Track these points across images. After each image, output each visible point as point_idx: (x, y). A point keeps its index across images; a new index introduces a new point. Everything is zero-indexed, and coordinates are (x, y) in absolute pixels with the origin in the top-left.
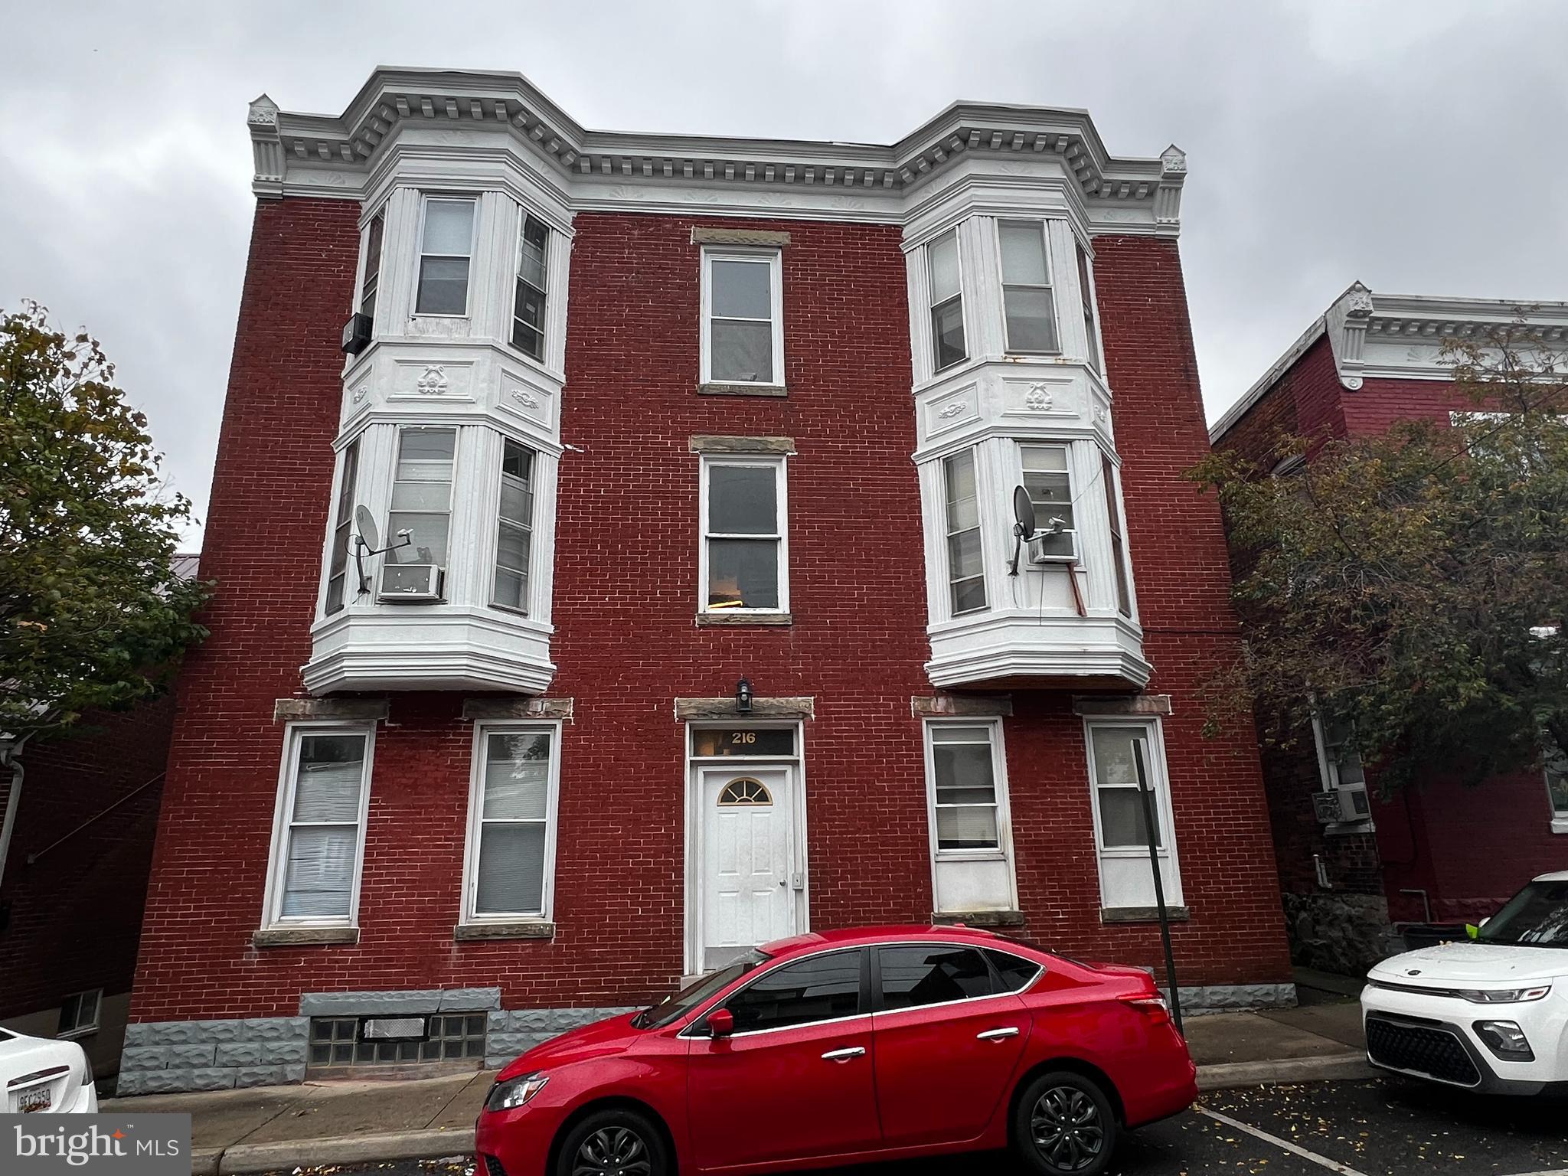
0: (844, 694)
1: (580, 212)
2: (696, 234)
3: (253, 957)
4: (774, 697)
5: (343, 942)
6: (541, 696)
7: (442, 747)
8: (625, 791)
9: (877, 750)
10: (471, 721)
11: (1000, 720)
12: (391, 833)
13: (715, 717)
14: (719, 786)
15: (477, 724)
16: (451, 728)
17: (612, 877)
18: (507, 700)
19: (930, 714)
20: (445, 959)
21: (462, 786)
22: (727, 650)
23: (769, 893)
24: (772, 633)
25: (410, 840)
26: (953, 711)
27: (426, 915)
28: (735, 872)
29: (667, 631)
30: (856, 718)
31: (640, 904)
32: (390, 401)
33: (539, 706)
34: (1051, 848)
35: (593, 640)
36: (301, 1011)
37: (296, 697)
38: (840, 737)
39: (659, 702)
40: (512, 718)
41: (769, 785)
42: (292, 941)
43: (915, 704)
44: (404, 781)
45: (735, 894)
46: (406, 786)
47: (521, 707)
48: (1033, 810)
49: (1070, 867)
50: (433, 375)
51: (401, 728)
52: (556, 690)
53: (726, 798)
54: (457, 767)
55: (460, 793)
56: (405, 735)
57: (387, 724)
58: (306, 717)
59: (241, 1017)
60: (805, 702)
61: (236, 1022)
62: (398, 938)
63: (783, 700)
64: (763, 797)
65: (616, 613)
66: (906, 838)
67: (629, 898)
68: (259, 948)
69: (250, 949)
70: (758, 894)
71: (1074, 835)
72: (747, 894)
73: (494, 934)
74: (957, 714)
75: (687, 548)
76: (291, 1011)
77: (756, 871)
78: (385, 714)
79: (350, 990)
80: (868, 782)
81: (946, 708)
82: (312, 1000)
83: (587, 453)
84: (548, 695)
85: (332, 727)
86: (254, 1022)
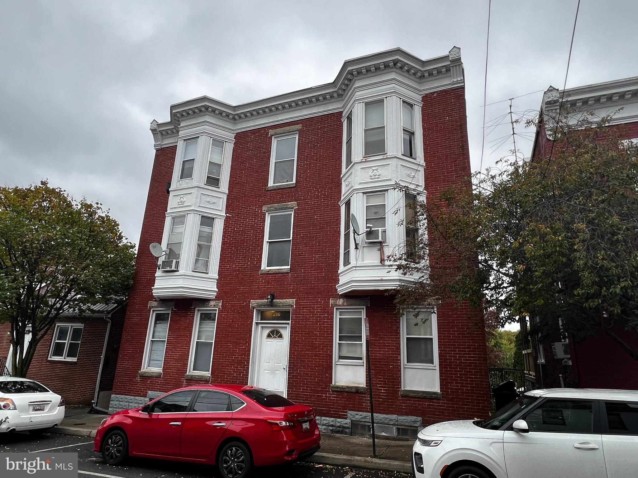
0: (306, 298)
1: (237, 133)
2: (271, 132)
3: (138, 379)
4: (282, 299)
5: (158, 376)
6: (213, 300)
7: (186, 317)
8: (234, 333)
9: (316, 320)
10: (195, 308)
11: (365, 307)
12: (173, 344)
13: (263, 307)
14: (266, 332)
15: (197, 309)
16: (189, 310)
17: (228, 362)
18: (204, 301)
19: (336, 305)
20: (182, 384)
21: (190, 329)
22: (268, 283)
23: (280, 372)
24: (284, 276)
25: (176, 346)
26: (345, 304)
27: (178, 370)
28: (270, 363)
29: (250, 276)
30: (309, 307)
31: (236, 372)
32: (171, 209)
33: (212, 303)
34: (381, 362)
35: (229, 280)
36: (147, 396)
37: (153, 301)
38: (303, 314)
39: (246, 301)
40: (205, 307)
41: (282, 331)
42: (146, 375)
43: (331, 301)
44: (176, 327)
45: (269, 371)
46: (177, 329)
47: (207, 304)
49: (389, 370)
50: (181, 199)
51: (177, 310)
52: (217, 298)
53: (269, 336)
54: (190, 323)
55: (190, 332)
56: (178, 312)
57: (174, 309)
58: (155, 307)
59: (135, 396)
60: (292, 301)
61: (133, 397)
62: (171, 376)
63: (284, 300)
64: (281, 336)
65: (236, 271)
66: (323, 354)
67: (232, 369)
68: (140, 376)
69: (138, 376)
70: (276, 372)
71: (391, 357)
72: (273, 371)
73: (195, 378)
74: (347, 306)
75: (260, 246)
76: (145, 396)
78: (173, 306)
79: (159, 391)
80: (312, 332)
81: (343, 303)
82: (150, 393)
83: (233, 216)
84: (215, 300)
85: (162, 310)
86: (137, 398)
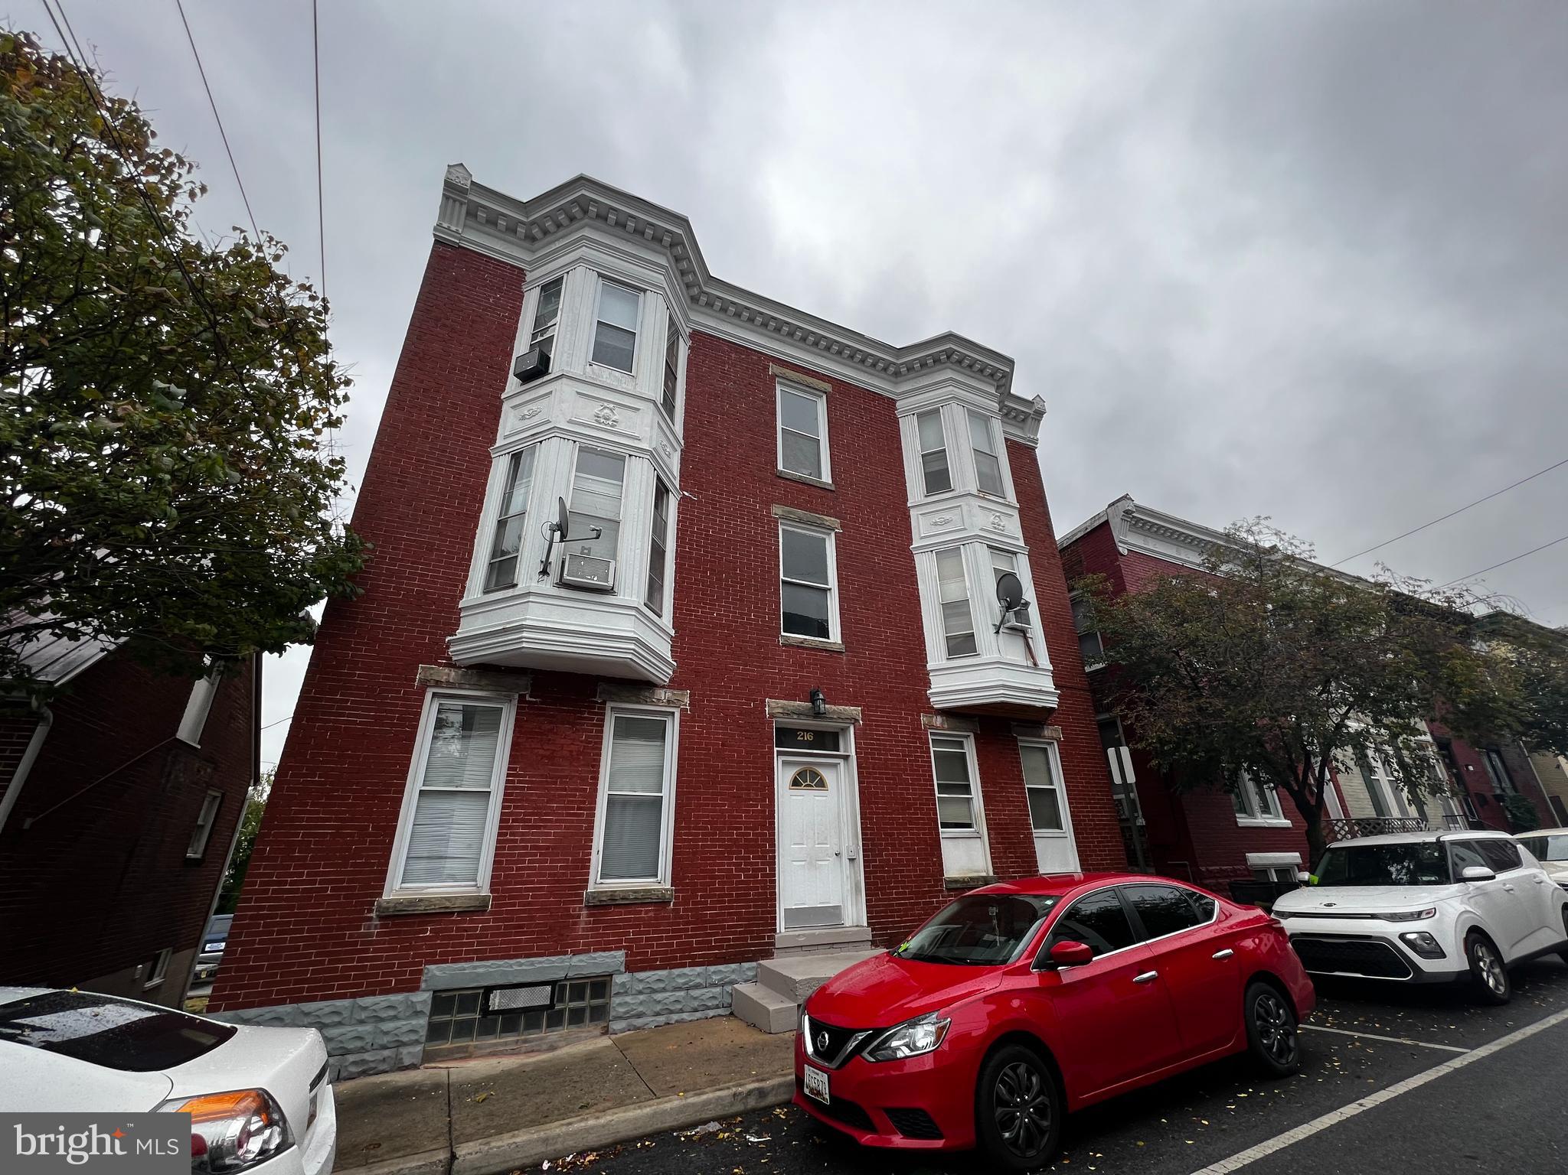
0: (880, 707)
1: (694, 330)
2: (773, 369)
3: (373, 928)
4: (835, 704)
5: (474, 910)
6: (663, 687)
7: (578, 724)
8: (730, 772)
9: (903, 751)
10: (604, 703)
11: (972, 735)
12: (527, 801)
13: (795, 717)
14: (791, 773)
15: (609, 705)
16: (586, 707)
17: (720, 846)
18: (636, 685)
19: (932, 727)
20: (575, 923)
21: (594, 760)
22: (802, 666)
23: (827, 863)
24: (831, 657)
25: (545, 808)
26: (946, 726)
27: (558, 882)
28: (803, 844)
29: (760, 646)
30: (889, 727)
31: (742, 870)
32: (570, 422)
33: (662, 695)
34: (1008, 829)
35: (705, 646)
36: (423, 985)
37: (440, 665)
38: (879, 740)
39: (754, 701)
40: (639, 703)
41: (827, 775)
42: (420, 909)
43: (923, 719)
44: (541, 752)
45: (803, 863)
46: (543, 757)
47: (647, 694)
48: (996, 801)
49: (1019, 843)
50: (606, 411)
51: (542, 703)
52: (676, 683)
53: (796, 783)
54: (590, 742)
55: (593, 766)
56: (544, 709)
57: (528, 698)
58: (450, 685)
59: (354, 996)
60: (855, 711)
61: (347, 1002)
62: (529, 904)
63: (841, 707)
64: (821, 784)
65: (722, 626)
66: (923, 819)
67: (734, 864)
68: (380, 918)
69: (371, 919)
70: (820, 863)
71: (1018, 820)
72: (812, 862)
73: (622, 899)
74: (948, 729)
75: (773, 585)
76: (412, 986)
77: (818, 844)
78: (527, 689)
79: (479, 959)
80: (897, 774)
81: (942, 724)
82: (438, 973)
83: (699, 501)
84: (669, 687)
85: (477, 695)
86: (367, 1001)
